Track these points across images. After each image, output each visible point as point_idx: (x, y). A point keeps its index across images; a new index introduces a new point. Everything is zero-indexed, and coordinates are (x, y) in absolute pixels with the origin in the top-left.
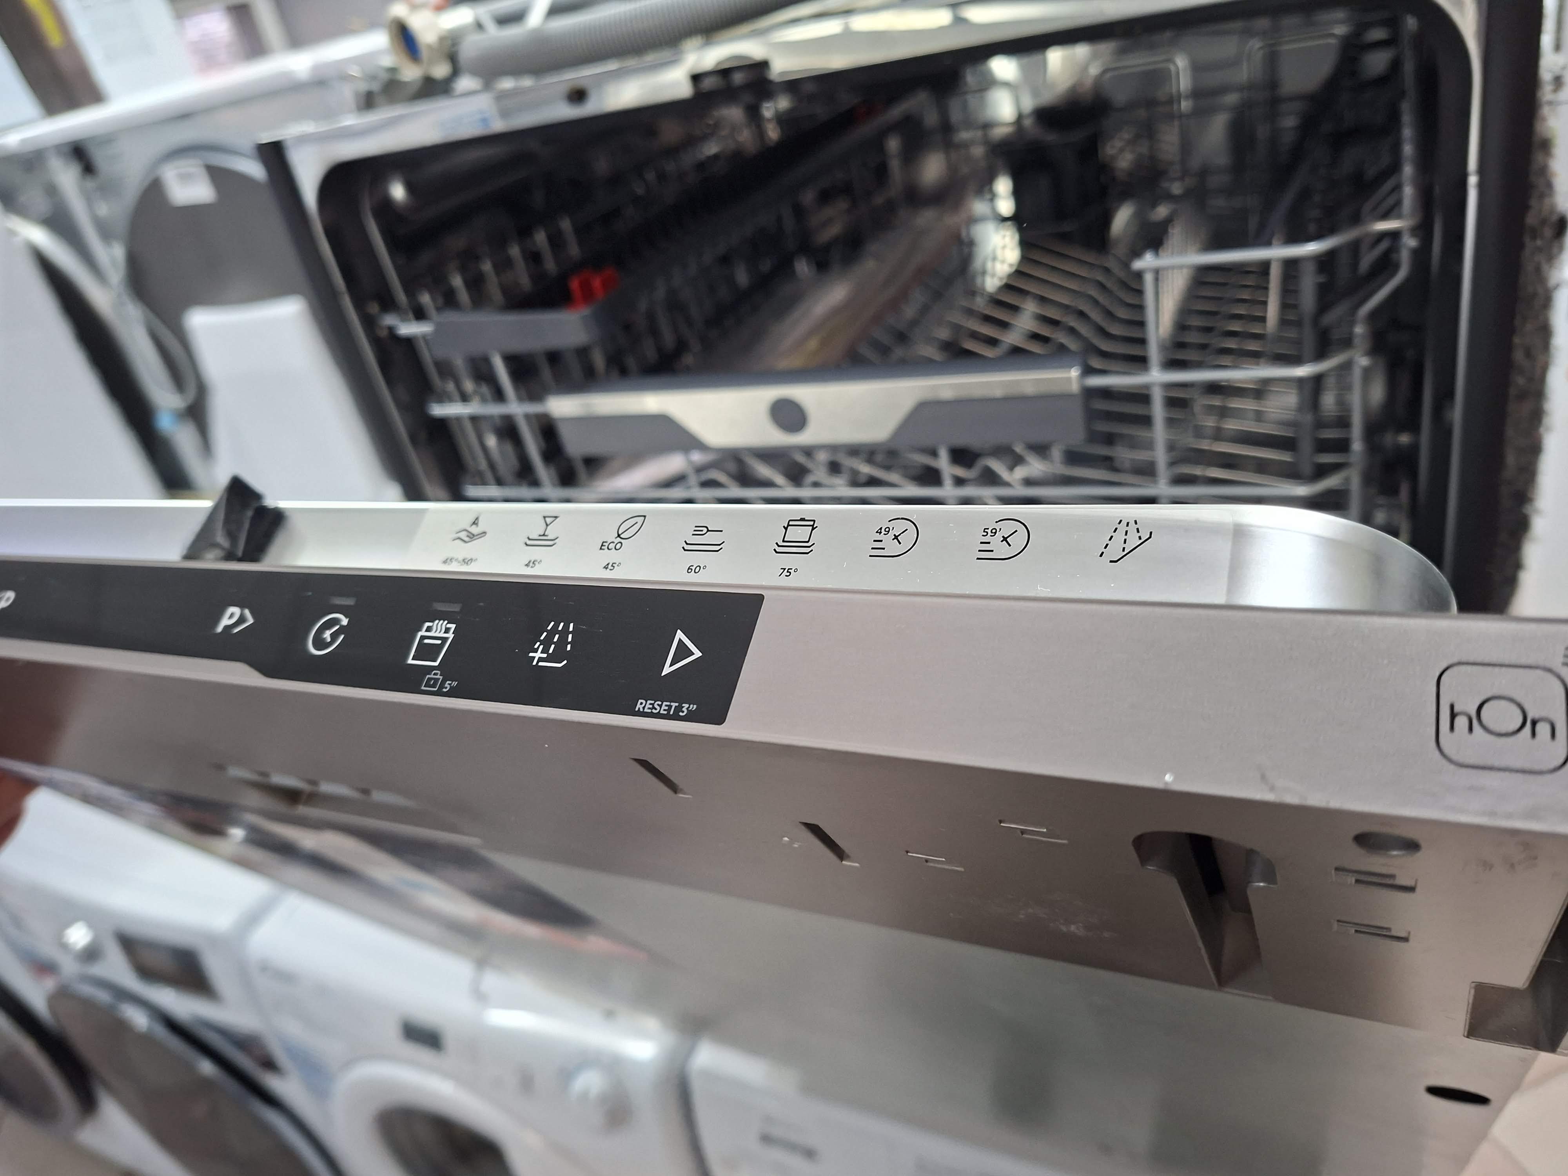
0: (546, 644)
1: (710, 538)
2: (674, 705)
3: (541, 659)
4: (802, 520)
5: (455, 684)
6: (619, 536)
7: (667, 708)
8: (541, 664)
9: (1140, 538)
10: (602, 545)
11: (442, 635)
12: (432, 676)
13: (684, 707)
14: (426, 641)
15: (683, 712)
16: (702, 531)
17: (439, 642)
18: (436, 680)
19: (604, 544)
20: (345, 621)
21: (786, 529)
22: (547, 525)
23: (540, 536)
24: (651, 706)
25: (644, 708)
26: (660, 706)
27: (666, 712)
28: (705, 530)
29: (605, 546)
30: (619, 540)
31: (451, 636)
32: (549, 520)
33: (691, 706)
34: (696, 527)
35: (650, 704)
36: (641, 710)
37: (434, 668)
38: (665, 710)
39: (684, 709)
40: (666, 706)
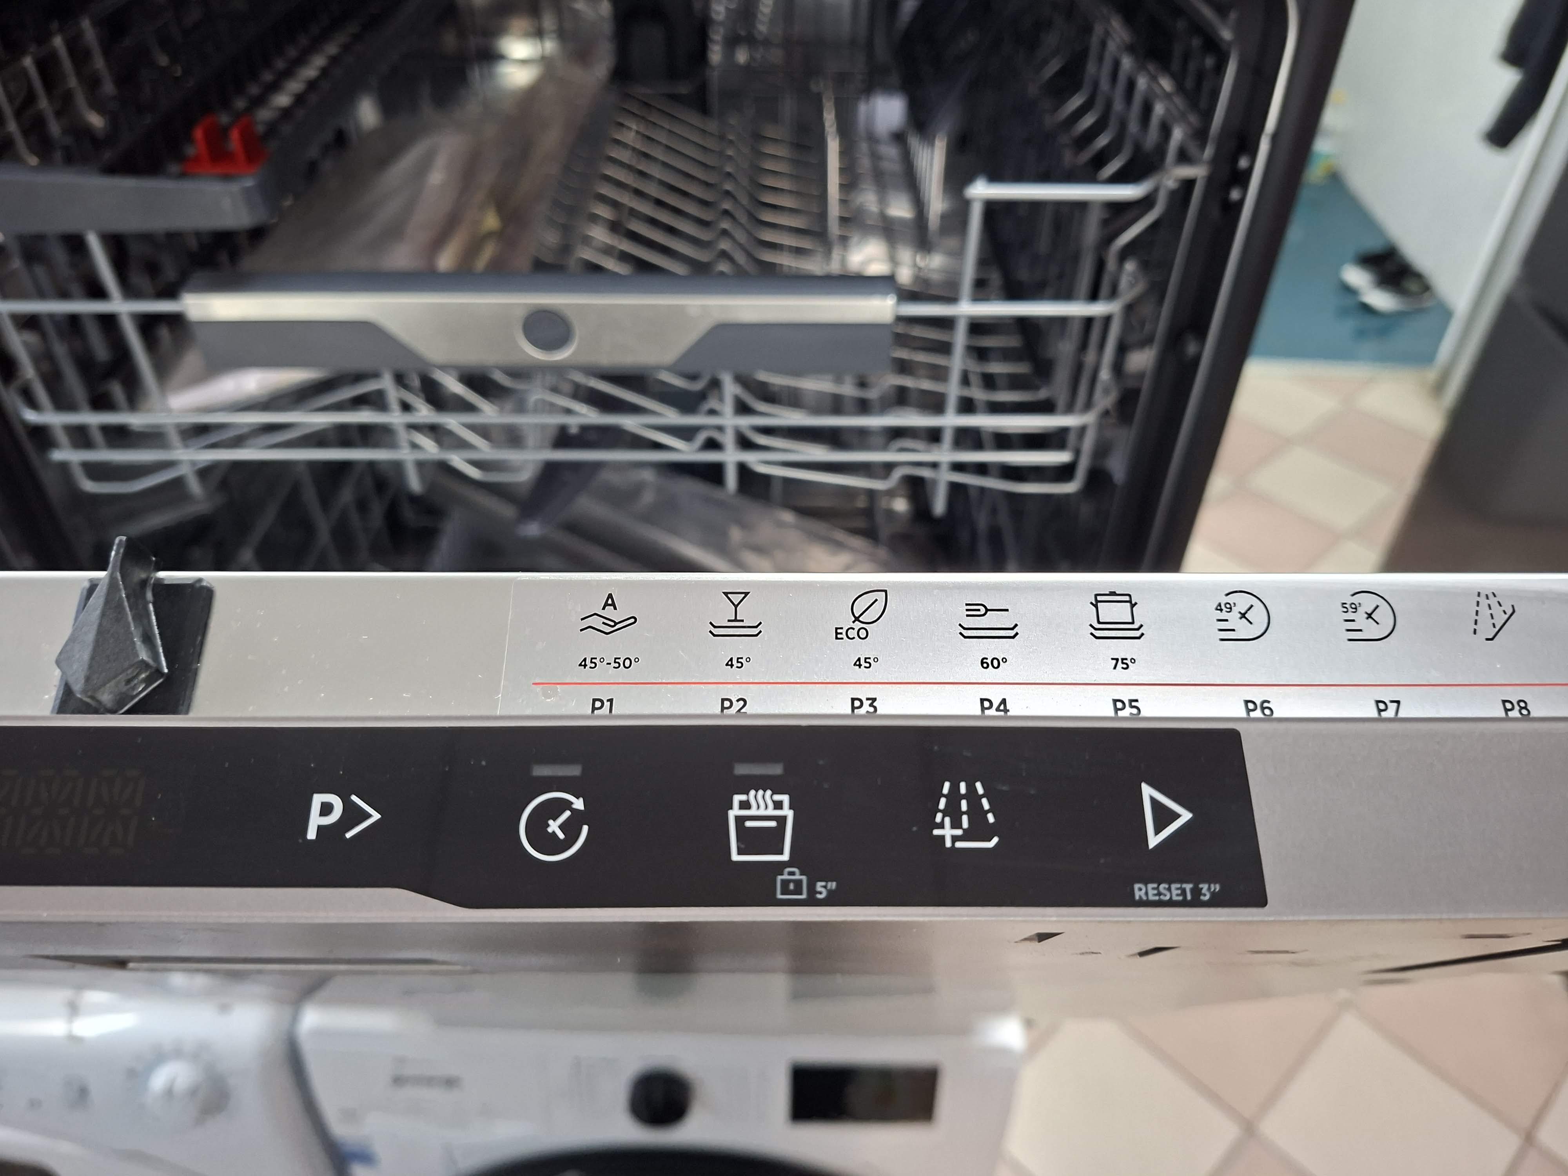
0: (953, 812)
1: (990, 620)
2: (1188, 887)
3: (955, 839)
4: (1113, 594)
5: (833, 885)
6: (857, 619)
7: (1179, 892)
8: (959, 845)
9: (1505, 612)
10: (837, 633)
11: (771, 812)
12: (786, 877)
13: (1202, 889)
14: (749, 824)
15: (1205, 895)
16: (979, 610)
17: (773, 824)
18: (798, 883)
19: (839, 631)
20: (579, 804)
21: (1096, 606)
22: (736, 606)
23: (729, 621)
24: (1156, 892)
25: (1147, 893)
26: (1169, 889)
27: (1180, 898)
28: (983, 610)
29: (841, 633)
30: (858, 625)
31: (788, 813)
32: (736, 599)
33: (1212, 886)
34: (967, 605)
35: (1153, 889)
36: (1144, 898)
37: (782, 865)
38: (1177, 895)
39: (1204, 891)
40: (1178, 889)
